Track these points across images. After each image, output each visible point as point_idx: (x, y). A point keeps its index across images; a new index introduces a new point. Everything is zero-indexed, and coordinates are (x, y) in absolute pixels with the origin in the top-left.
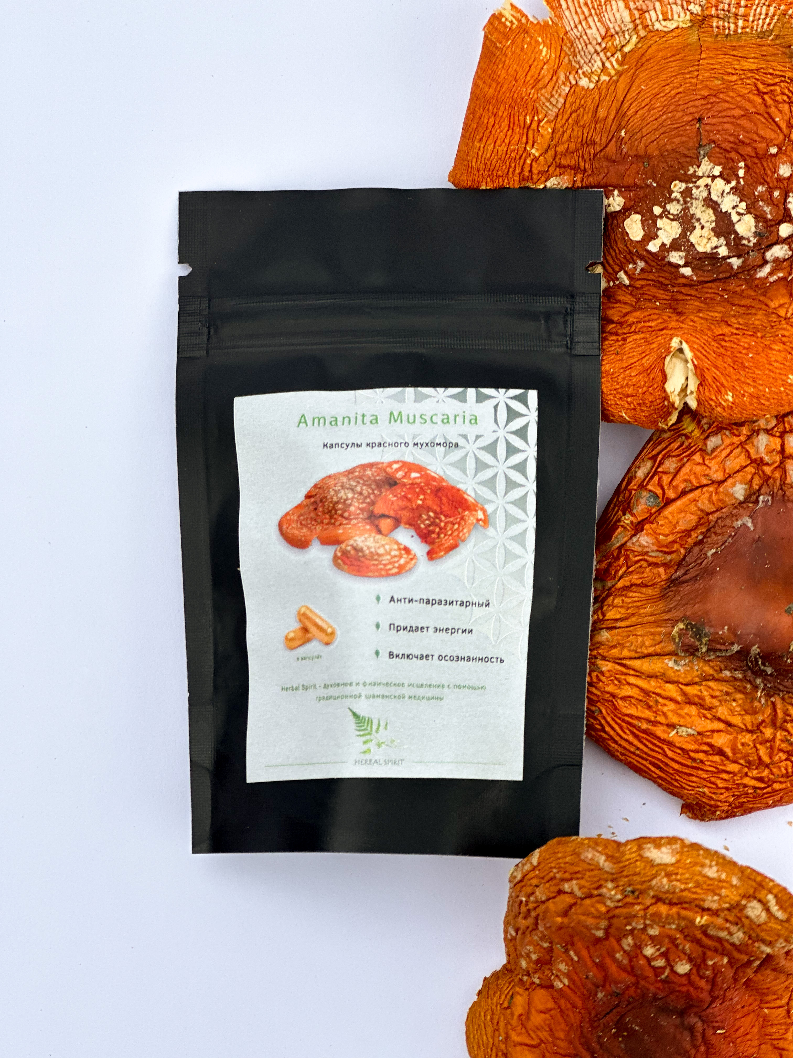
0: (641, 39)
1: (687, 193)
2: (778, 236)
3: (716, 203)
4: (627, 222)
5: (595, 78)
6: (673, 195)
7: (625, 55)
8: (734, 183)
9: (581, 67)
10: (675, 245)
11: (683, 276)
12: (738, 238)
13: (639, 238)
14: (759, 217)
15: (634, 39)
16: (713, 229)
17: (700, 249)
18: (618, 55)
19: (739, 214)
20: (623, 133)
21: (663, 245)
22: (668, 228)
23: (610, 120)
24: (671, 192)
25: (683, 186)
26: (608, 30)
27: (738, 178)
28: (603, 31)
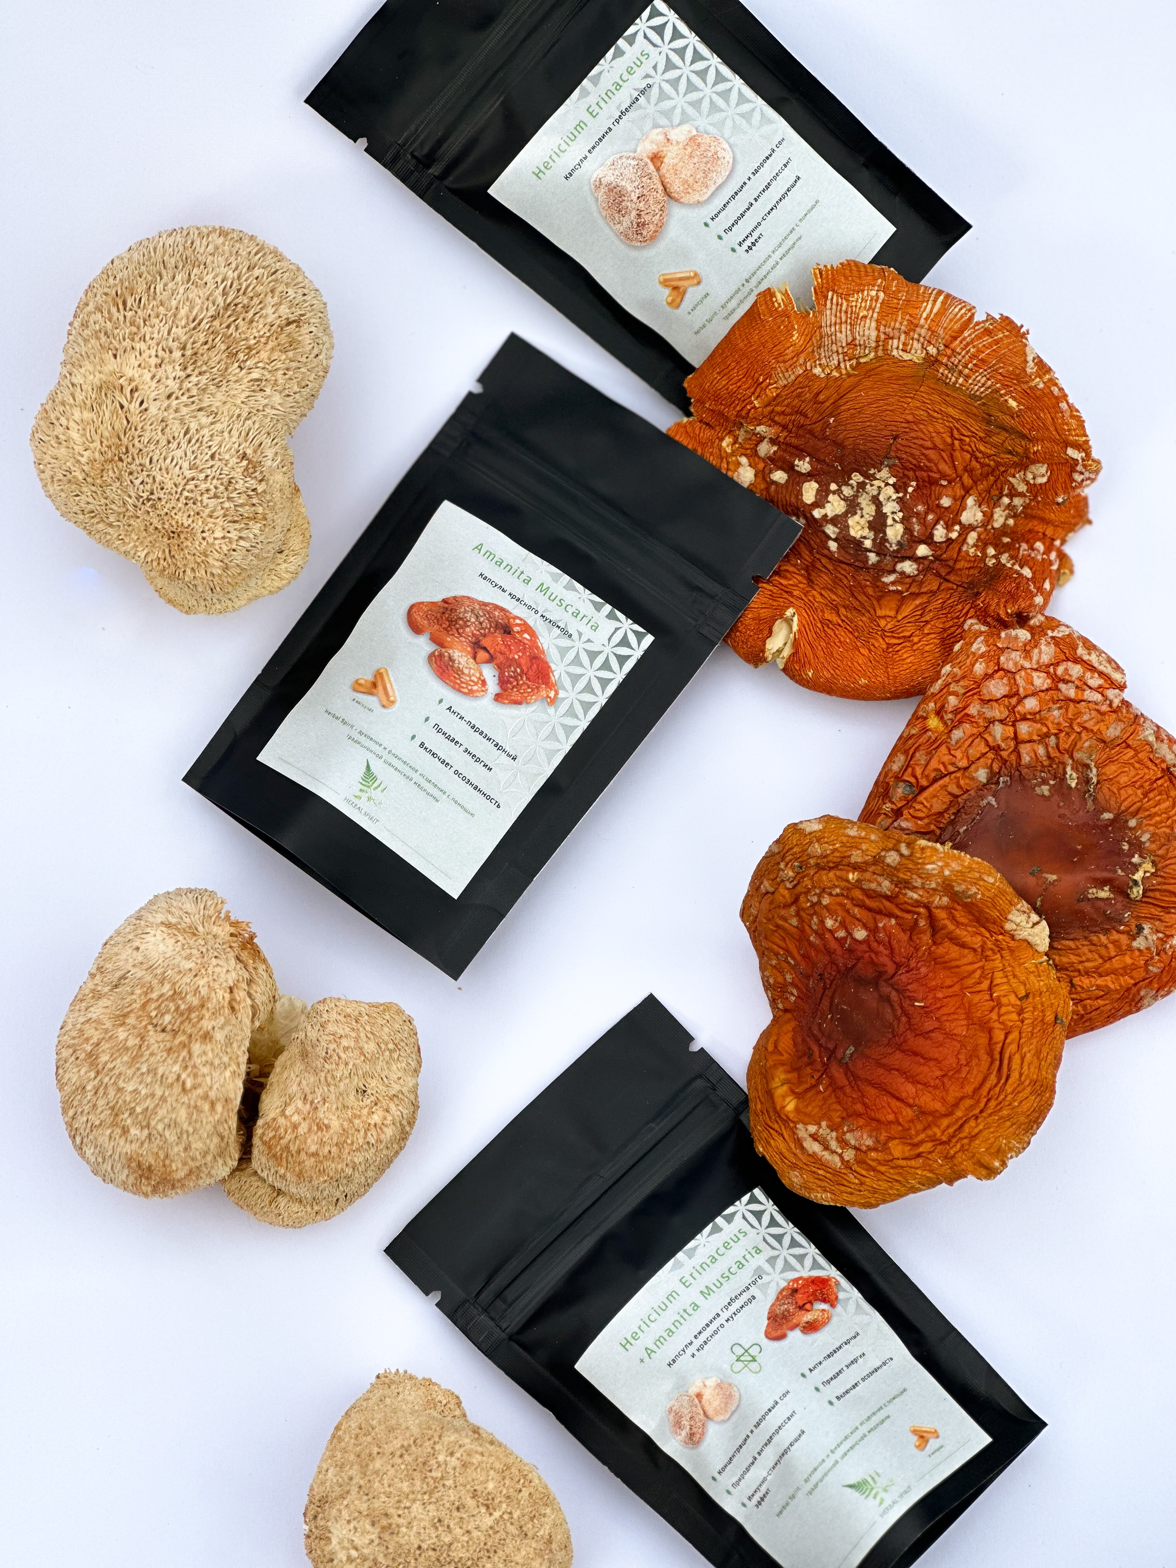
0: (876, 357)
1: (861, 486)
2: (915, 553)
3: (881, 503)
4: (806, 485)
5: (828, 371)
6: (851, 482)
7: (859, 364)
8: (901, 495)
9: (819, 359)
10: (835, 521)
11: (828, 549)
12: (885, 540)
13: (809, 502)
14: (908, 530)
15: (872, 355)
16: (869, 522)
17: (852, 533)
18: (854, 362)
19: (894, 520)
20: (831, 420)
21: (826, 515)
22: (836, 504)
23: (828, 404)
24: (850, 478)
25: (861, 479)
26: (854, 339)
27: (906, 492)
28: (850, 339)
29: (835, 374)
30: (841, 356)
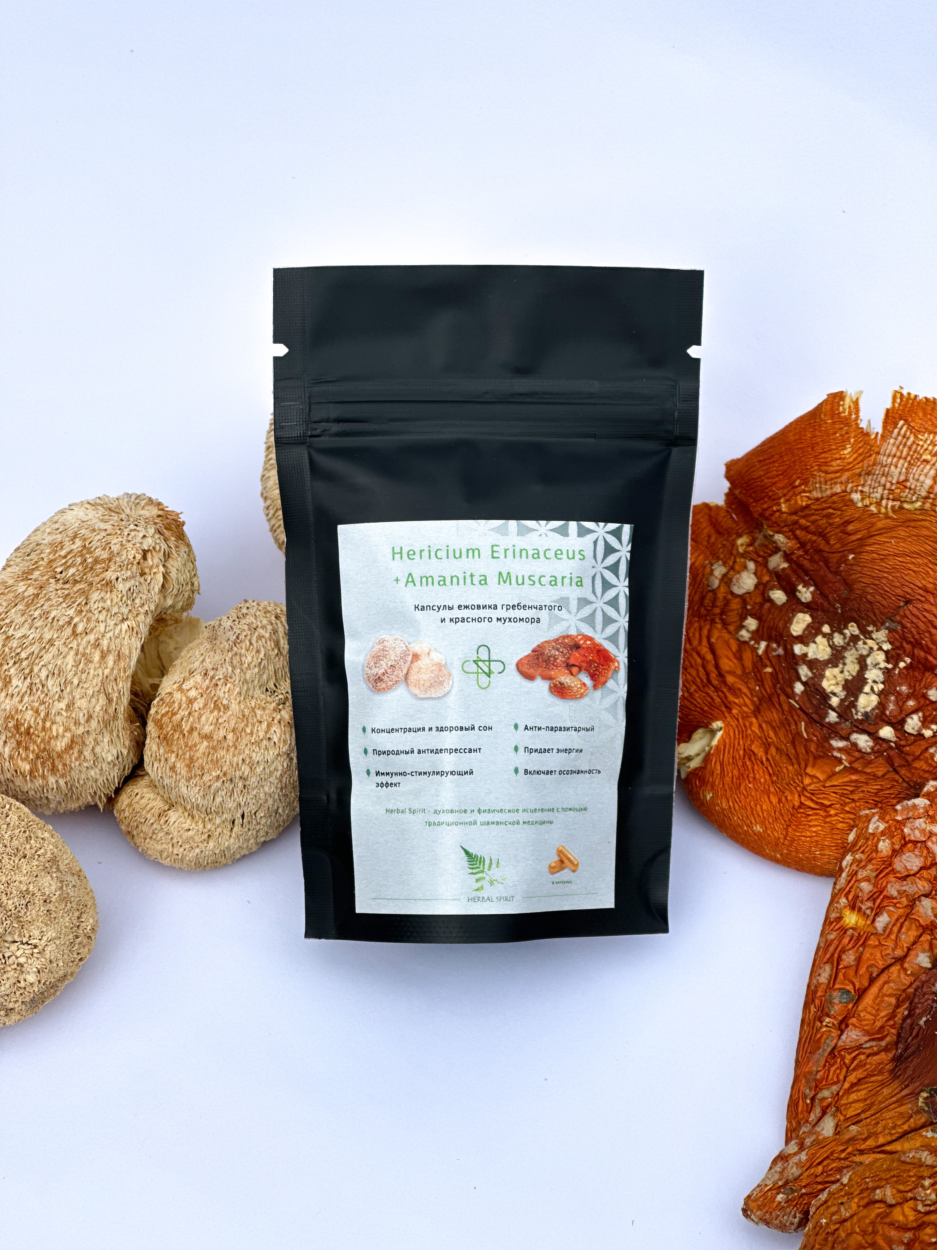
0: (922, 509)
1: (854, 639)
2: (877, 732)
3: (866, 665)
4: (800, 615)
5: (867, 502)
6: (846, 631)
7: (901, 508)
8: (890, 666)
9: (863, 485)
10: (813, 664)
11: (792, 688)
12: (853, 705)
13: (795, 634)
14: (882, 706)
15: (919, 504)
18: (897, 504)
19: (872, 689)
20: (851, 557)
22: (821, 647)
23: (854, 538)
24: (846, 627)
25: (857, 632)
26: (907, 480)
27: (896, 665)
28: (902, 478)
29: (873, 508)
30: (886, 492)
